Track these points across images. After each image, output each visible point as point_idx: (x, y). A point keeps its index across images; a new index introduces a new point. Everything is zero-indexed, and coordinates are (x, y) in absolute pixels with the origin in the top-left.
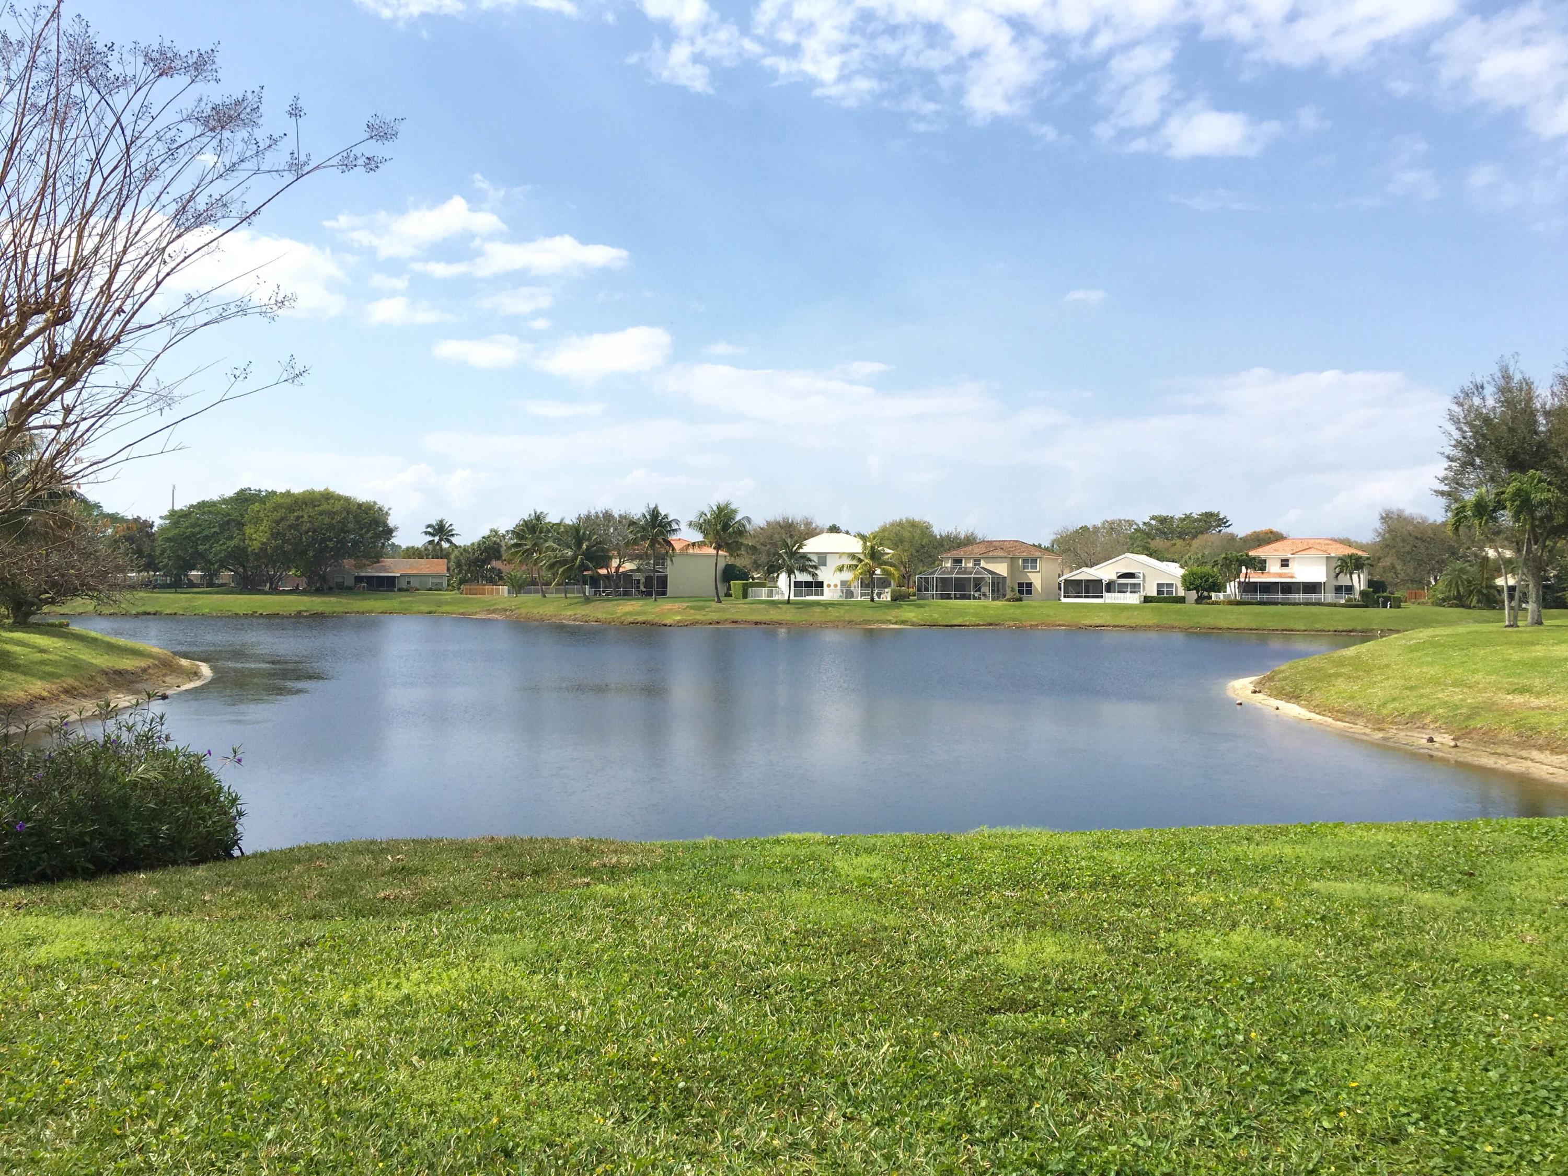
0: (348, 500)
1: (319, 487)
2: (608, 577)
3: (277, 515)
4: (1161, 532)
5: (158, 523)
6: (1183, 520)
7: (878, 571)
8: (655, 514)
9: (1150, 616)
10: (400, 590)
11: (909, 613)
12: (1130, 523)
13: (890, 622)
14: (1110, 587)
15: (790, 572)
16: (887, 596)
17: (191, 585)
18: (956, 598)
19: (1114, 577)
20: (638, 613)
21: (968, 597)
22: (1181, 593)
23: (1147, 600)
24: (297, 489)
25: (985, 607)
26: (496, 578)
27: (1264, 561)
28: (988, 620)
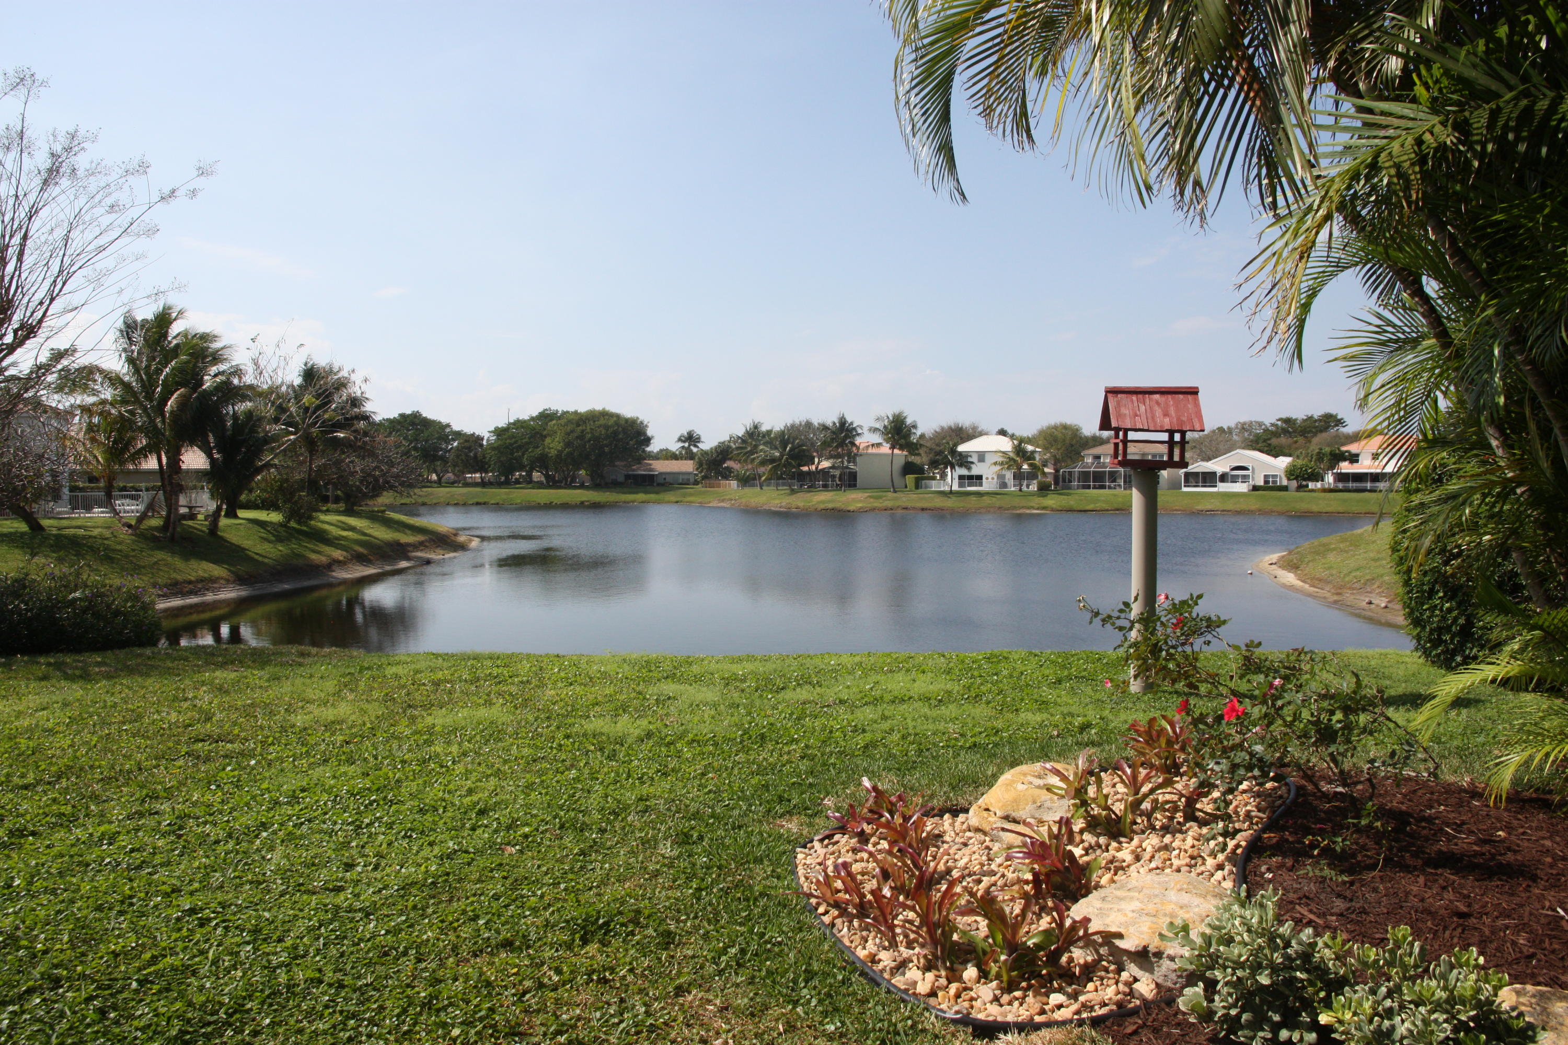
0: (618, 416)
1: (599, 408)
2: (809, 473)
3: (569, 428)
4: (1285, 431)
5: (486, 435)
6: (1304, 421)
7: (1025, 467)
8: (843, 422)
9: (1253, 504)
10: (659, 485)
11: (1052, 501)
12: (1260, 424)
13: (1033, 508)
14: (1224, 478)
15: (953, 467)
16: (1034, 487)
17: (517, 482)
18: (1095, 488)
19: (1227, 470)
20: (829, 502)
21: (1103, 487)
22: (1285, 482)
23: (1255, 488)
24: (583, 409)
25: (1115, 495)
26: (727, 474)
27: (1357, 455)
28: (1116, 506)
